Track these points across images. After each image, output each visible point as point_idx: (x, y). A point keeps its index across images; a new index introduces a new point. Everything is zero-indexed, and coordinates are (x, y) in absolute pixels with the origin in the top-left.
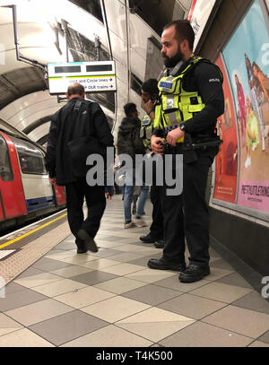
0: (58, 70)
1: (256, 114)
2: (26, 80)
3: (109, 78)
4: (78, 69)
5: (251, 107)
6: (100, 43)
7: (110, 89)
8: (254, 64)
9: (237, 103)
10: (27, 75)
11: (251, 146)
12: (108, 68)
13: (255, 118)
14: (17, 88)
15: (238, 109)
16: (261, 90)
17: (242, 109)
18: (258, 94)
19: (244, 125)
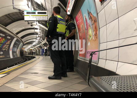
0: (28, 13)
1: (91, 28)
2: (17, 16)
3: (45, 16)
4: (35, 13)
5: (90, 26)
6: (42, 5)
7: (45, 20)
8: (90, 12)
9: (86, 25)
10: (18, 14)
11: (90, 38)
12: (45, 13)
13: (91, 30)
14: (14, 19)
15: (86, 27)
16: (92, 20)
17: (87, 27)
18: (91, 22)
19: (88, 32)
